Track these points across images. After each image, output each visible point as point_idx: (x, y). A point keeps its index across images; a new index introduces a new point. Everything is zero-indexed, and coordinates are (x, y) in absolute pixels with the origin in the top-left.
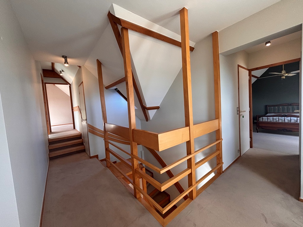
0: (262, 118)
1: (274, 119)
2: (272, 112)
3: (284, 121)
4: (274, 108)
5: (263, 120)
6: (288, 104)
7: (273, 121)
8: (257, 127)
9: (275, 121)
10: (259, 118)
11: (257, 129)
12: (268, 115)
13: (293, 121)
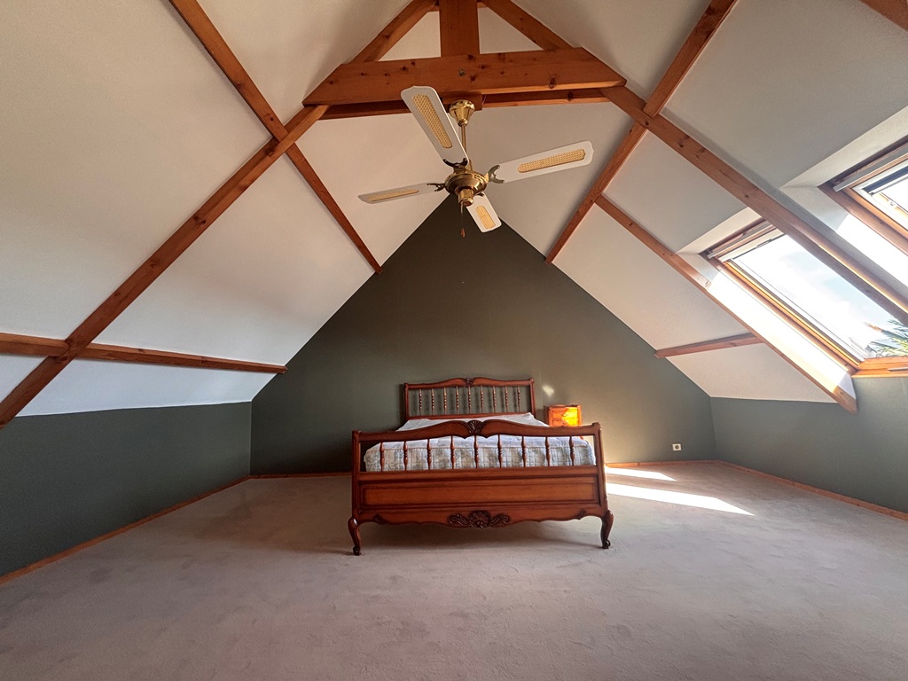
0: (381, 452)
1: (432, 453)
2: (423, 414)
3: (476, 460)
4: (427, 397)
5: (386, 459)
6: (465, 380)
7: (429, 462)
8: (353, 517)
9: (437, 467)
10: (363, 453)
11: (352, 530)
12: (411, 425)
13: (510, 459)
